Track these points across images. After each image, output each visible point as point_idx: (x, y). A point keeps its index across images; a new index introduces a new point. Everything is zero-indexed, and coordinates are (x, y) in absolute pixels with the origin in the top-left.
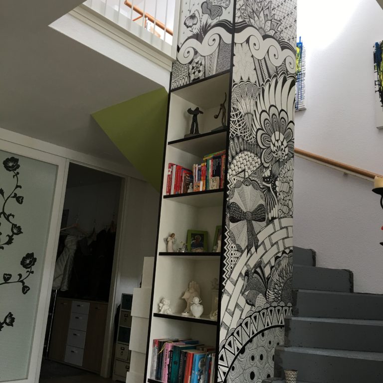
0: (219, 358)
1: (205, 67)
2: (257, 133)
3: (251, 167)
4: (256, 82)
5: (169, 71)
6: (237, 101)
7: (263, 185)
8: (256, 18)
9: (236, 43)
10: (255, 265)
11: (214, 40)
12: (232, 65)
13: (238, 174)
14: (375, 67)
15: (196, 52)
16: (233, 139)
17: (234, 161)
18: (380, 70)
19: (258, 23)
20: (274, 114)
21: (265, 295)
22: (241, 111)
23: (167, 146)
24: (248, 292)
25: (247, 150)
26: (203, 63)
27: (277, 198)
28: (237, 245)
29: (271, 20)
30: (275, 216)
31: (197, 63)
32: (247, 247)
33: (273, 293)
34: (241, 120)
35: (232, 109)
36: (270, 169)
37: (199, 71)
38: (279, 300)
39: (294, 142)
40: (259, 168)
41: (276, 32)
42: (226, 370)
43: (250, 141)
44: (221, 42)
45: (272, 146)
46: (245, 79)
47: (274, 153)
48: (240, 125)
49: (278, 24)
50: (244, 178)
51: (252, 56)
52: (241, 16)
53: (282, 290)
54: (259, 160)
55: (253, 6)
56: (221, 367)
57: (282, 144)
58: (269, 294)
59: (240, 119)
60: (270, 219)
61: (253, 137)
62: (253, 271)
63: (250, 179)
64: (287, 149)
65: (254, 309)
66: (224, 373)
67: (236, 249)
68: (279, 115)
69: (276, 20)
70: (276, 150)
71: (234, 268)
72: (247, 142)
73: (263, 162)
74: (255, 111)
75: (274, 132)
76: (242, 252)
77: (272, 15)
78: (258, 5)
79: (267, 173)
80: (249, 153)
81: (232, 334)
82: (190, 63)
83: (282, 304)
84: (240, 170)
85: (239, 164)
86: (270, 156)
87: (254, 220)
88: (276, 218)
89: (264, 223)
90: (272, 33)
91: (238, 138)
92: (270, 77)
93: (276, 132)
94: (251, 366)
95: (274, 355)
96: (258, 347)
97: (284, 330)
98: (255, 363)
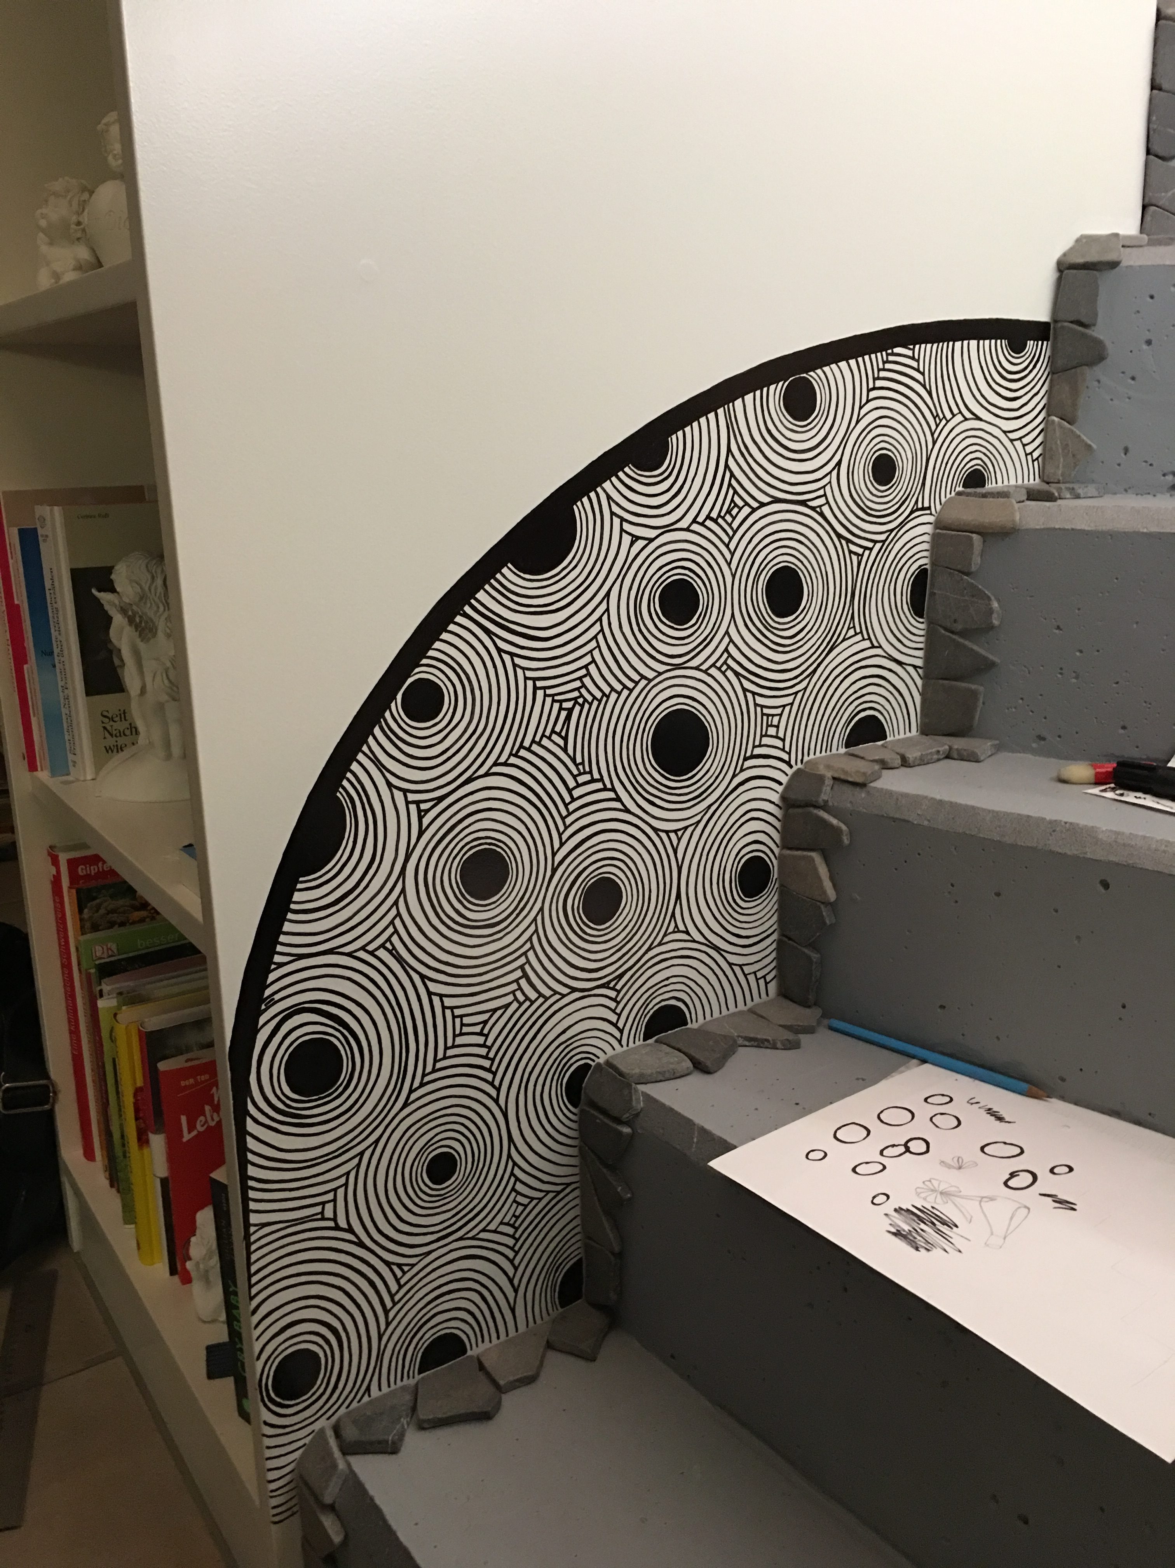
94: (661, 668)
95: (922, 574)
96: (747, 510)
97: (1041, 370)
98: (706, 642)
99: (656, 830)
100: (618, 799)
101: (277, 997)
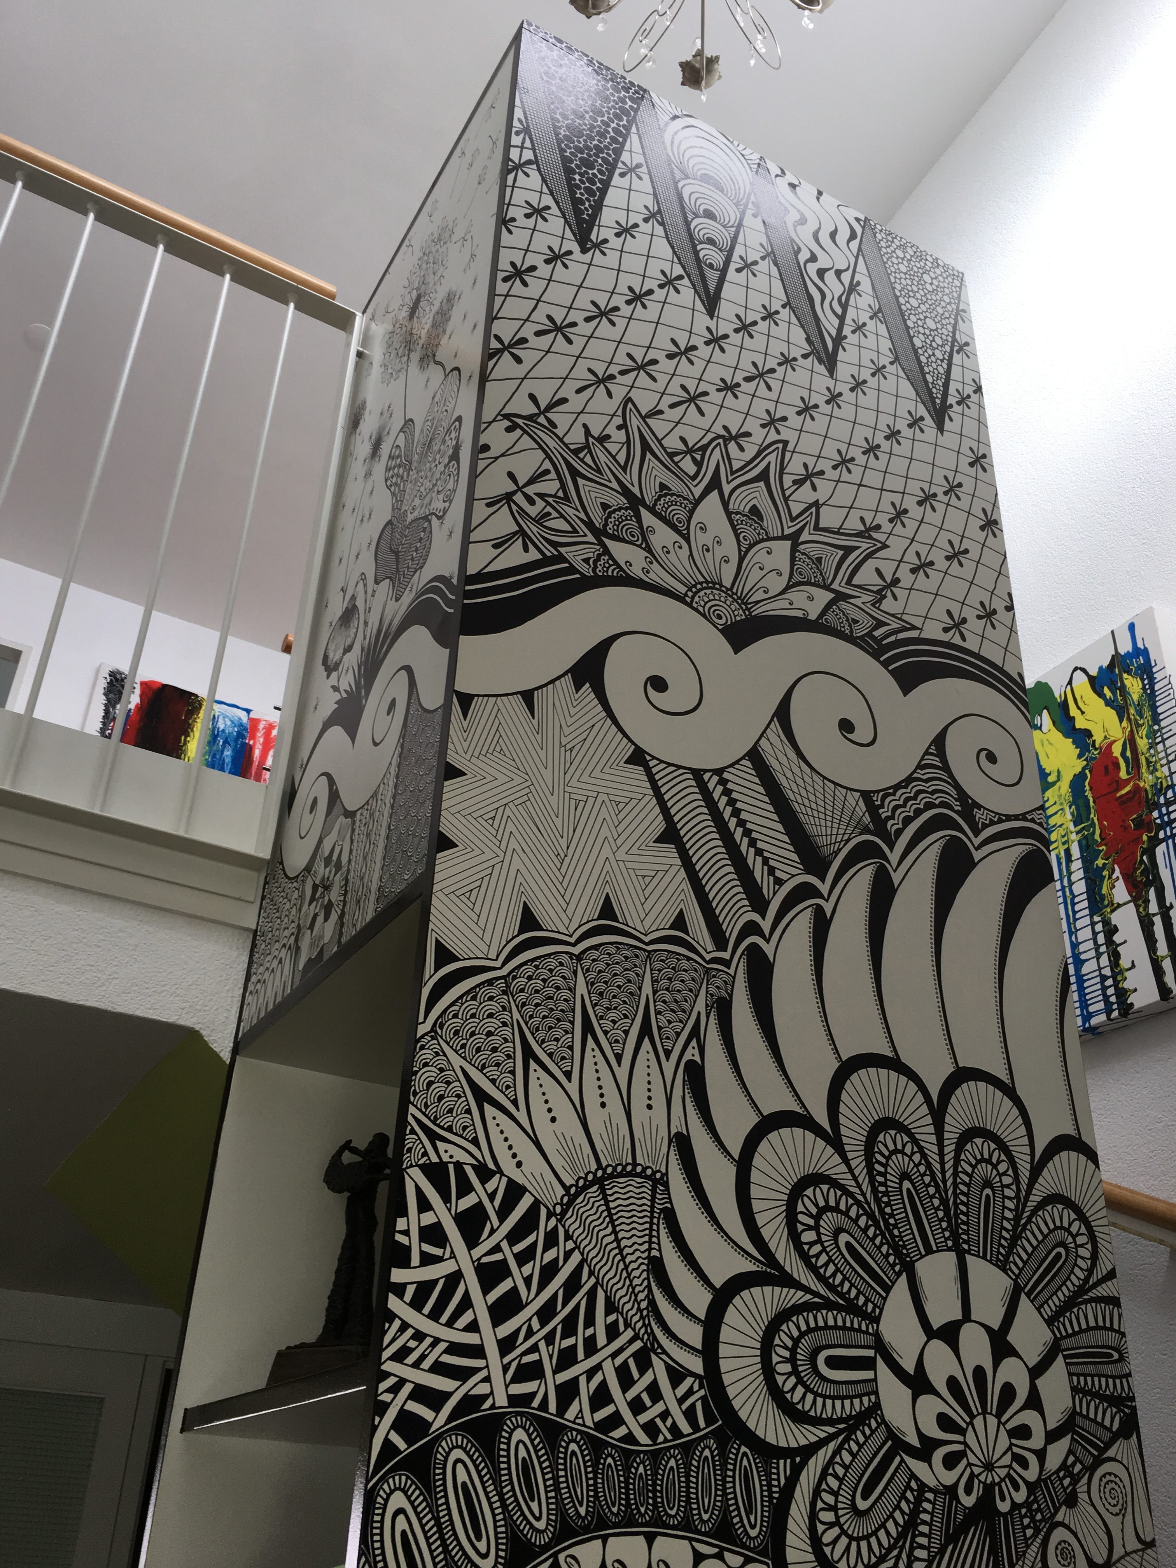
1: (347, 881)
2: (713, 1319)
4: (680, 922)
5: (249, 930)
6: (482, 1097)
8: (662, 537)
9: (468, 699)
11: (392, 706)
12: (434, 845)
15: (333, 799)
16: (420, 1462)
19: (677, 557)
20: (881, 1126)
22: (529, 1173)
25: (596, 1526)
26: (345, 856)
29: (794, 538)
31: (328, 861)
34: (524, 1258)
35: (414, 1179)
37: (328, 911)
39: (1115, 1301)
41: (839, 598)
43: (633, 1424)
44: (412, 712)
45: (895, 1400)
46: (567, 920)
47: (927, 1449)
48: (506, 1308)
49: (849, 550)
51: (638, 757)
52: (521, 532)
55: (631, 479)
57: (1002, 1351)
59: (508, 1253)
61: (676, 1375)
64: (1055, 1379)
68: (938, 1114)
69: (837, 532)
70: (944, 1422)
72: (596, 1447)
74: (681, 1142)
75: (909, 1270)
77: (796, 509)
78: (673, 469)
80: (626, 1547)
82: (310, 866)
90: (805, 604)
91: (486, 1432)
92: (814, 864)
93: (922, 1264)
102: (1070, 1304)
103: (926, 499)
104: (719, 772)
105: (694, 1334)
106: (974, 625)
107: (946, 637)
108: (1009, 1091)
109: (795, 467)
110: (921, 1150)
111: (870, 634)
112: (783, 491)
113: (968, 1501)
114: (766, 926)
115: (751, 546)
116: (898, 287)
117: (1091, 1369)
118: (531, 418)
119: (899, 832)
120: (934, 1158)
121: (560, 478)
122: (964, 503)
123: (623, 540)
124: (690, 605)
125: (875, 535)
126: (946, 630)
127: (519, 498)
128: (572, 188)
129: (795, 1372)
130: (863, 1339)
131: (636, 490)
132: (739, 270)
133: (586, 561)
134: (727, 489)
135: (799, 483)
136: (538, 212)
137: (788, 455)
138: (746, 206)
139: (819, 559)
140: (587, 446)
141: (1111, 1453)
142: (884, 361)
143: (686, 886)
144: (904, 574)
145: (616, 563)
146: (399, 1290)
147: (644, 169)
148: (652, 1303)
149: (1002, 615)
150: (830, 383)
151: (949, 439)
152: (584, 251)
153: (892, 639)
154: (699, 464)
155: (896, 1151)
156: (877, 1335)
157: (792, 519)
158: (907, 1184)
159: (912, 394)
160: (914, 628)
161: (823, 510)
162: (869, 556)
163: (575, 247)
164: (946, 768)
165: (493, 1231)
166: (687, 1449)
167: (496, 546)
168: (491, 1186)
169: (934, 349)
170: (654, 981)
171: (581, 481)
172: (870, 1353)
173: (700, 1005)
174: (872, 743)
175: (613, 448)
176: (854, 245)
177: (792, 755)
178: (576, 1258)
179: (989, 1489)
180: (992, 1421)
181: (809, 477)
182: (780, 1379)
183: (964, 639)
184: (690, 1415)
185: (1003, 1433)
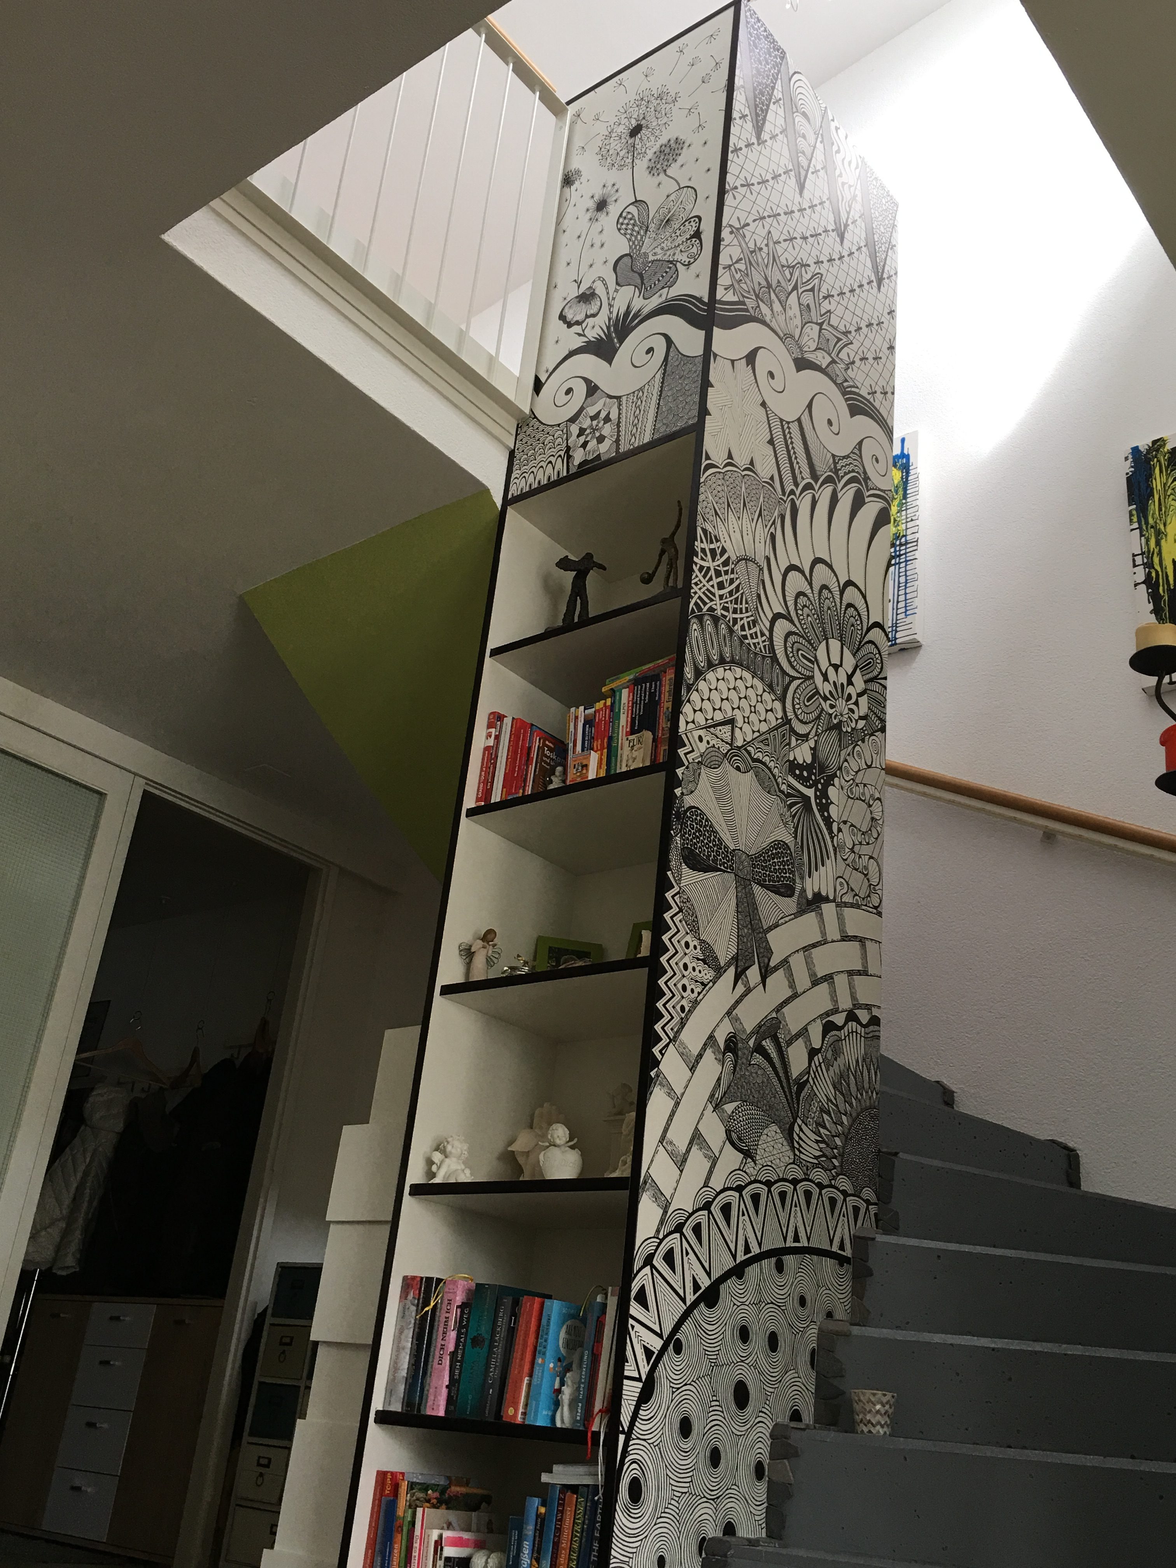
0: (633, 1294)
1: (618, 426)
2: (773, 622)
3: (753, 717)
4: (772, 478)
5: (507, 447)
6: (716, 514)
7: (790, 786)
8: (777, 307)
9: (715, 355)
10: (760, 1026)
11: (650, 350)
12: (704, 412)
13: (714, 726)
14: (1131, 515)
15: (592, 389)
16: (700, 618)
17: (702, 685)
18: (1147, 523)
19: (781, 318)
20: (824, 587)
21: (789, 1134)
22: (728, 546)
23: (487, 659)
24: (736, 1104)
25: (740, 664)
26: (614, 416)
27: (832, 838)
28: (702, 942)
29: (821, 324)
30: (824, 894)
31: (594, 418)
32: (735, 959)
33: (814, 1137)
34: (726, 572)
35: (699, 530)
36: (812, 743)
37: (601, 439)
38: (835, 1167)
39: (885, 688)
40: (776, 728)
41: (833, 362)
42: (656, 1344)
43: (751, 641)
44: (671, 354)
45: (818, 678)
46: (741, 460)
47: (825, 699)
48: (721, 586)
49: (839, 340)
50: (731, 745)
51: (764, 404)
52: (732, 285)
53: (846, 1137)
54: (778, 705)
55: (768, 273)
56: (638, 1327)
57: (850, 683)
58: (801, 1135)
59: (722, 569)
60: (810, 896)
61: (762, 634)
62: (751, 1043)
63: (749, 753)
64: (864, 701)
65: (750, 1167)
66: (648, 1353)
67: (698, 953)
68: (842, 593)
69: (836, 329)
70: (831, 693)
71: (690, 1012)
72: (742, 643)
73: (791, 715)
74: (768, 559)
75: (827, 639)
76: (719, 971)
77: (823, 311)
78: (783, 274)
79: (803, 754)
80: (747, 675)
81: (679, 1229)
82: (573, 420)
83: (844, 1183)
84: (719, 716)
85: (715, 696)
86: (813, 705)
87: (759, 883)
88: (826, 900)
89: (790, 904)
90: (822, 359)
91: (716, 620)
92: (815, 476)
93: (830, 640)
94: (738, 1360)
95: (813, 1350)
96: (764, 1304)
97: (849, 1276)
98: (750, 1354)
99: (733, 1432)
100: (723, 1412)
101: (631, 1452)
102: (871, 680)
103: (870, 325)
104: (788, 423)
105: (768, 625)
106: (879, 396)
107: (868, 397)
108: (864, 597)
109: (824, 291)
110: (835, 602)
111: (841, 383)
112: (819, 300)
113: (835, 722)
114: (798, 493)
115: (806, 323)
116: (872, 203)
117: (875, 705)
118: (737, 229)
119: (842, 477)
120: (839, 608)
121: (746, 264)
122: (883, 333)
123: (764, 303)
124: (784, 343)
125: (849, 335)
126: (869, 394)
127: (732, 268)
128: (756, 106)
129: (792, 652)
130: (811, 654)
131: (769, 279)
132: (813, 173)
133: (752, 307)
134: (800, 291)
135: (825, 298)
136: (743, 117)
137: (822, 282)
138: (818, 134)
139: (828, 340)
140: (754, 251)
141: (876, 734)
142: (862, 244)
143: (775, 465)
144: (857, 359)
145: (761, 313)
146: (696, 564)
147: (781, 102)
148: (757, 607)
149: (889, 395)
150: (840, 249)
151: (881, 296)
152: (759, 144)
153: (849, 389)
154: (791, 275)
155: (827, 598)
156: (815, 654)
157: (821, 316)
158: (829, 611)
159: (870, 267)
160: (857, 387)
161: (832, 315)
162: (845, 346)
163: (754, 140)
164: (861, 457)
165: (718, 560)
166: (764, 657)
167: (726, 289)
168: (719, 544)
169: (882, 244)
170: (764, 497)
171: (752, 268)
172: (813, 660)
173: (776, 514)
174: (838, 434)
175: (764, 255)
176: (858, 171)
177: (811, 427)
178: (738, 580)
179: (841, 721)
180: (844, 702)
181: (828, 296)
182: (789, 652)
183: (874, 401)
184: (765, 646)
185: (846, 708)
